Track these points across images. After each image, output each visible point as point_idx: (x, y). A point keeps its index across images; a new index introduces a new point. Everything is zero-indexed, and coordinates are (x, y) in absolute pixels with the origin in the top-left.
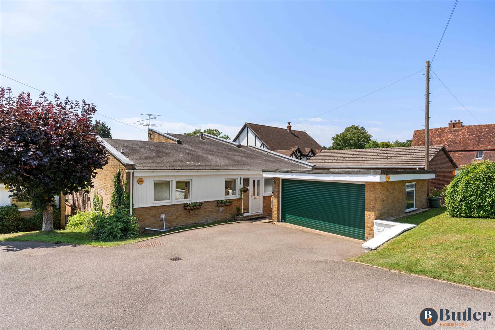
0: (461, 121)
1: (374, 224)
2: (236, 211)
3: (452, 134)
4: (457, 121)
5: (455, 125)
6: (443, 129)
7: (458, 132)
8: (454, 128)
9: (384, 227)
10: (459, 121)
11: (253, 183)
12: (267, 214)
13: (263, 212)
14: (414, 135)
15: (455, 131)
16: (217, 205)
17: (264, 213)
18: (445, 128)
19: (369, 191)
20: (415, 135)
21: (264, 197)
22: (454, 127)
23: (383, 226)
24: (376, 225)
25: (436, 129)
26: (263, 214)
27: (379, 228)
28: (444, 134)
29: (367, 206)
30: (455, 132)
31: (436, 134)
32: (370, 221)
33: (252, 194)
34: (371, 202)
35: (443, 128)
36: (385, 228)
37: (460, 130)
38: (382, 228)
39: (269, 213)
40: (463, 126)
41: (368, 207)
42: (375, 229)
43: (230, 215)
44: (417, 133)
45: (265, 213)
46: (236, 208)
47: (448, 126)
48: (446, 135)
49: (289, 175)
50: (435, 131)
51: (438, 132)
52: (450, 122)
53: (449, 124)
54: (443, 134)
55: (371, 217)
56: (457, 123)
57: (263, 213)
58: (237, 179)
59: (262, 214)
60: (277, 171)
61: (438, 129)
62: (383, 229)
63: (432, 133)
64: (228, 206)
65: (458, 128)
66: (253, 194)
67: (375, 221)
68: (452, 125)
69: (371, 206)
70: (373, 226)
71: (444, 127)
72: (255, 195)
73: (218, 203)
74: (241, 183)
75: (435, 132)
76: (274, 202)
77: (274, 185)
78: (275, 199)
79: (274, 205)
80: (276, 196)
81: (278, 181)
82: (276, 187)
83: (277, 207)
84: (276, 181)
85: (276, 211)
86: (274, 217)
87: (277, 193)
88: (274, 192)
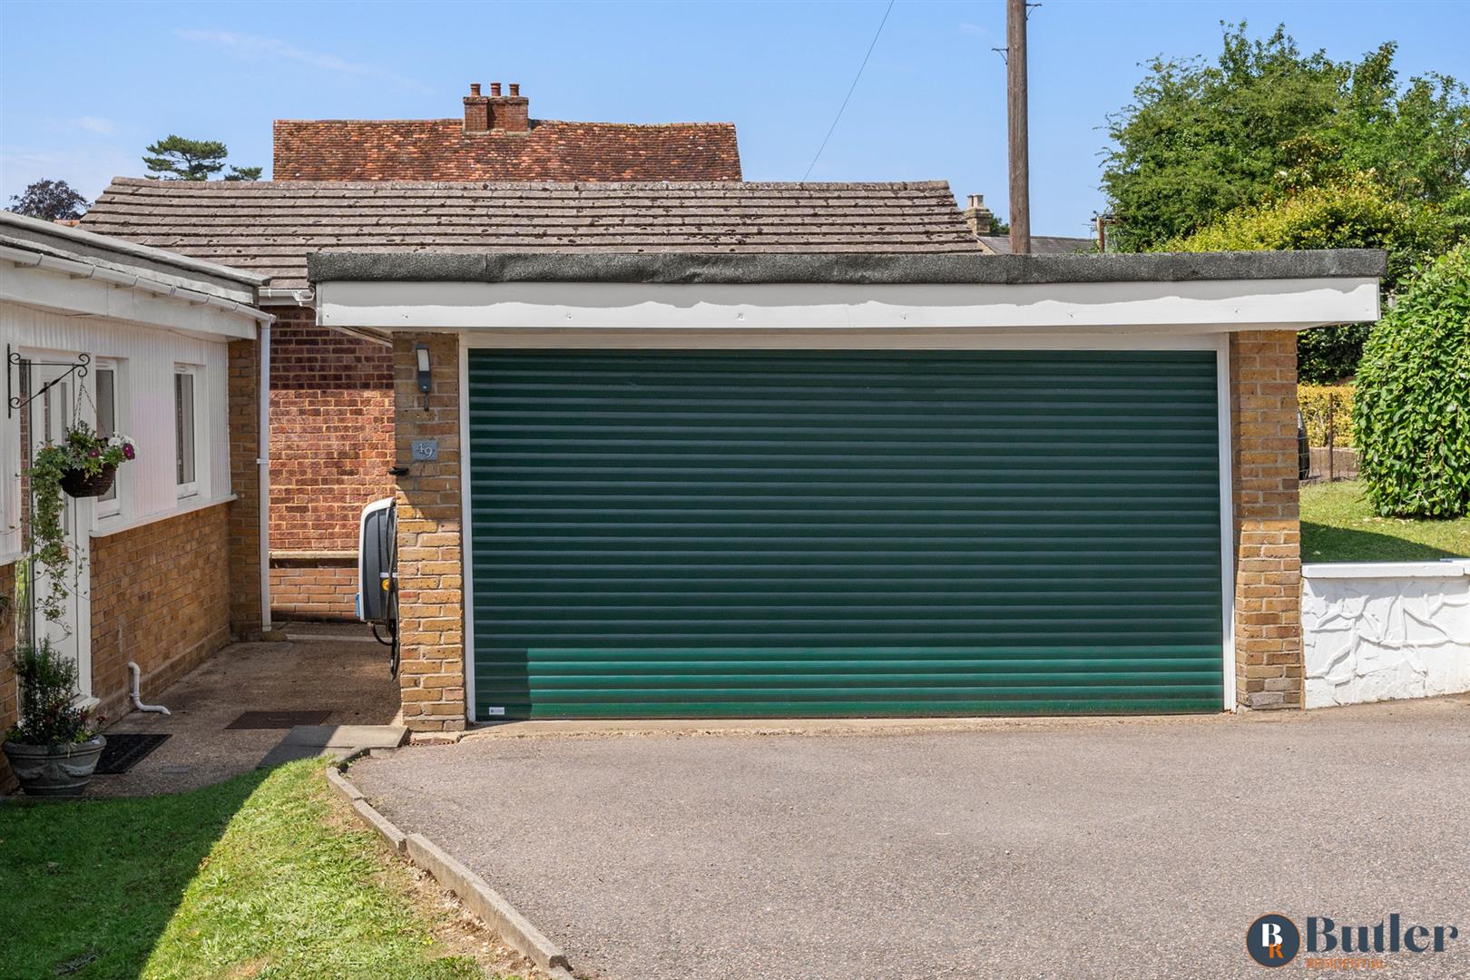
0: (522, 94)
1: (1307, 587)
3: (487, 162)
4: (506, 92)
5: (497, 111)
6: (436, 131)
7: (517, 154)
8: (493, 131)
9: (1363, 599)
10: (515, 88)
13: (95, 691)
14: (277, 149)
15: (502, 146)
17: (98, 698)
18: (446, 123)
19: (1265, 387)
20: (284, 154)
21: (94, 546)
22: (490, 126)
23: (1360, 595)
24: (1318, 594)
25: (397, 127)
27: (1334, 609)
28: (450, 161)
29: (1255, 482)
30: (497, 150)
31: (404, 157)
32: (1274, 575)
34: (1280, 458)
35: (435, 124)
36: (1367, 601)
37: (525, 142)
38: (1353, 605)
40: (534, 124)
41: (1259, 488)
42: (1308, 624)
44: (295, 143)
47: (462, 117)
48: (458, 168)
49: (650, 305)
50: (397, 138)
51: (414, 144)
52: (469, 94)
53: (469, 103)
54: (441, 159)
55: (1282, 547)
56: (506, 103)
60: (519, 269)
61: (410, 124)
62: (1358, 614)
63: (380, 147)
65: (509, 129)
67: (1309, 570)
68: (484, 113)
69: (1279, 479)
70: (1295, 606)
71: (439, 117)
75: (398, 145)
76: (423, 552)
77: (419, 406)
78: (431, 525)
79: (421, 584)
80: (441, 499)
81: (449, 364)
82: (436, 418)
83: (455, 601)
84: (440, 364)
85: (442, 631)
86: (416, 689)
87: (450, 475)
88: (414, 471)
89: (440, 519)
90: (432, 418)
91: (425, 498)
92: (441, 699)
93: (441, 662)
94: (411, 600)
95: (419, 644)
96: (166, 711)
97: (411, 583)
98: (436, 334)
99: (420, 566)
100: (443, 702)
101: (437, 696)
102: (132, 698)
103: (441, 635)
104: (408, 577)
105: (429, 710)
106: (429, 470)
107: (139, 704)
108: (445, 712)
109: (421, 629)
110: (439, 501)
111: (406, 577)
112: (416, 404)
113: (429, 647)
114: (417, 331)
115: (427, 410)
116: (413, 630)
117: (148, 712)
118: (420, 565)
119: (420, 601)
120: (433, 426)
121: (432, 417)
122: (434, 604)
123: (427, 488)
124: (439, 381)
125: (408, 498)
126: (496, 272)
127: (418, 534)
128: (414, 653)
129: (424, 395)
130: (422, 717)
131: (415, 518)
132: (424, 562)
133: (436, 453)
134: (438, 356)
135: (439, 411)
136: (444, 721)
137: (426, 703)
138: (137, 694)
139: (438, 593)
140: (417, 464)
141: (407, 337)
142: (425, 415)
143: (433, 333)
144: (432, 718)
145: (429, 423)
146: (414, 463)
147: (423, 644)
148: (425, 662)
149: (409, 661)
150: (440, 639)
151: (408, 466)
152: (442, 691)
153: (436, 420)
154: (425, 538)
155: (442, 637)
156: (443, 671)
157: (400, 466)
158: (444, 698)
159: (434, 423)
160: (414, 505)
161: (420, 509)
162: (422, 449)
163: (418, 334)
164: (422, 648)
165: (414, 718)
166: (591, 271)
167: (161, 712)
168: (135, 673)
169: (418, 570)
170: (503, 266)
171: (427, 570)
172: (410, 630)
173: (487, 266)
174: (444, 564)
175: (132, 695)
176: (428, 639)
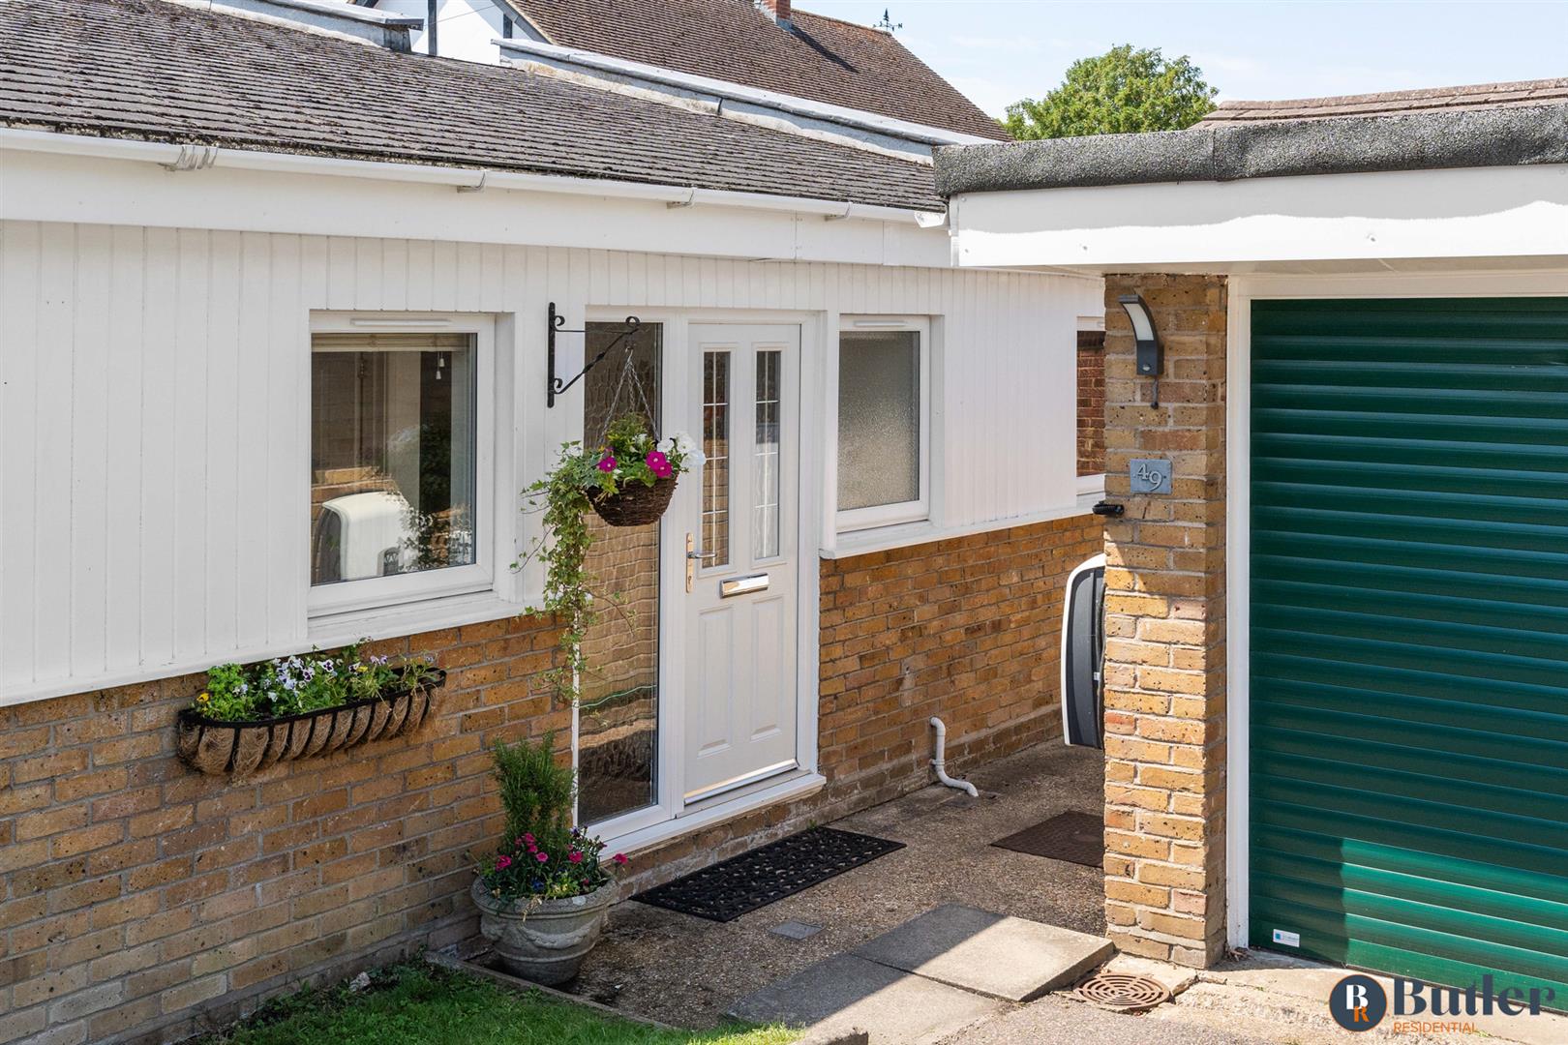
2: (497, 811)
11: (708, 398)
12: (866, 784)
13: (825, 765)
16: (187, 762)
17: (830, 777)
21: (833, 570)
26: (822, 794)
33: (697, 545)
39: (886, 766)
43: (397, 876)
45: (842, 777)
46: (482, 761)
57: (817, 781)
58: (498, 318)
59: (814, 799)
64: (369, 750)
66: (708, 549)
72: (724, 559)
73: (190, 719)
74: (553, 387)
76: (1144, 650)
77: (1142, 400)
78: (1158, 605)
79: (1139, 704)
80: (1175, 562)
81: (1194, 328)
82: (1171, 421)
83: (1194, 741)
84: (1178, 328)
85: (1172, 790)
86: (1128, 880)
87: (1191, 520)
88: (1133, 511)
89: (1173, 595)
90: (1163, 421)
91: (1149, 558)
92: (1167, 907)
93: (1170, 844)
94: (1124, 729)
95: (1135, 806)
96: (974, 792)
97: (1124, 700)
98: (1174, 276)
99: (1138, 673)
100: (1170, 912)
101: (1162, 900)
102: (934, 766)
103: (1170, 796)
104: (1120, 689)
105: (1147, 921)
106: (1157, 510)
107: (943, 776)
108: (1173, 931)
109: (1137, 780)
110: (1171, 564)
111: (1116, 688)
112: (1138, 397)
113: (1150, 814)
114: (1143, 272)
115: (1155, 406)
116: (1125, 779)
117: (951, 788)
118: (1139, 670)
119: (1137, 733)
120: (1164, 435)
121: (1163, 419)
122: (1160, 740)
123: (1152, 541)
124: (1177, 358)
125: (1123, 554)
126: (1230, 159)
127: (1137, 617)
128: (1126, 820)
129: (1152, 381)
130: (1136, 931)
131: (1133, 590)
132: (1145, 666)
133: (1167, 481)
134: (1177, 315)
135: (1175, 410)
136: (1171, 946)
137: (1143, 908)
138: (940, 761)
139: (1167, 724)
140: (1137, 499)
141: (1127, 282)
142: (1153, 415)
143: (1168, 275)
144: (1152, 935)
145: (1161, 429)
146: (1134, 496)
147: (1139, 806)
148: (1144, 837)
149: (1119, 831)
150: (1169, 803)
151: (1122, 501)
152: (1169, 894)
153: (1171, 426)
154: (1148, 626)
155: (1172, 801)
156: (1172, 858)
157: (1112, 501)
158: (1172, 906)
159: (1167, 429)
160: (1132, 568)
161: (1142, 576)
162: (1145, 474)
163: (1144, 277)
164: (1139, 814)
165: (1124, 929)
166: (1410, 146)
167: (966, 791)
168: (939, 734)
169: (1135, 679)
170: (1244, 149)
171: (1150, 682)
172: (1121, 780)
173: (1215, 150)
174: (1179, 674)
175: (934, 762)
176: (1149, 799)
